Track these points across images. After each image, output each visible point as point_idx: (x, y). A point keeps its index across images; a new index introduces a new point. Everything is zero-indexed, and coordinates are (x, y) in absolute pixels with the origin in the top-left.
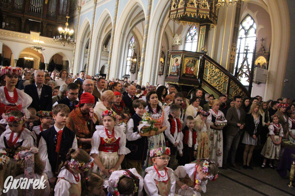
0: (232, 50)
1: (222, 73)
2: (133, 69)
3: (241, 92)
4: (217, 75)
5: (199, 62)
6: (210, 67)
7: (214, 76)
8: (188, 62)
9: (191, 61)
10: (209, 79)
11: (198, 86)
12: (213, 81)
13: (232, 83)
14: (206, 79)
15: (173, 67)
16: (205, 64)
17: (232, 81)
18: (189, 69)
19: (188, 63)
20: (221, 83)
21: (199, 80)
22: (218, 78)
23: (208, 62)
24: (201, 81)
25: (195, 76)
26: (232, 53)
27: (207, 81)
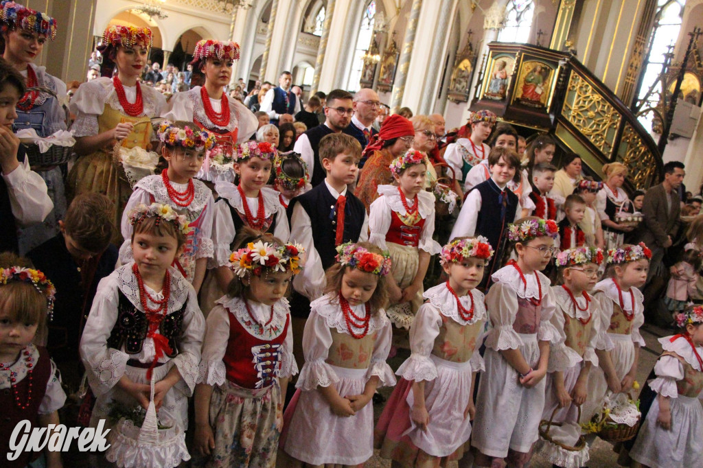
0: (635, 51)
1: (608, 104)
2: (367, 78)
3: (645, 153)
4: (596, 108)
5: (555, 75)
6: (581, 87)
7: (587, 110)
8: (531, 72)
9: (539, 69)
10: (574, 117)
11: (547, 131)
12: (584, 121)
13: (627, 129)
14: (569, 116)
15: (494, 82)
16: (570, 79)
17: (629, 126)
18: (533, 87)
19: (530, 74)
20: (602, 127)
21: (552, 117)
22: (598, 115)
23: (576, 76)
24: (555, 119)
25: (543, 105)
26: (633, 59)
27: (570, 120)
